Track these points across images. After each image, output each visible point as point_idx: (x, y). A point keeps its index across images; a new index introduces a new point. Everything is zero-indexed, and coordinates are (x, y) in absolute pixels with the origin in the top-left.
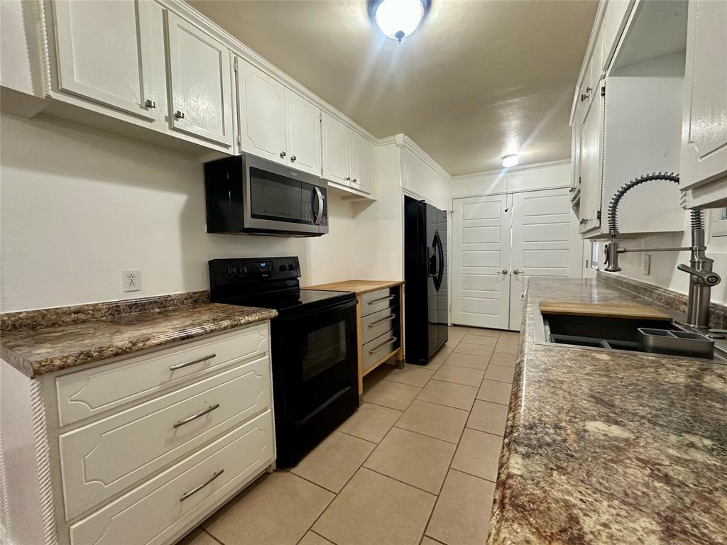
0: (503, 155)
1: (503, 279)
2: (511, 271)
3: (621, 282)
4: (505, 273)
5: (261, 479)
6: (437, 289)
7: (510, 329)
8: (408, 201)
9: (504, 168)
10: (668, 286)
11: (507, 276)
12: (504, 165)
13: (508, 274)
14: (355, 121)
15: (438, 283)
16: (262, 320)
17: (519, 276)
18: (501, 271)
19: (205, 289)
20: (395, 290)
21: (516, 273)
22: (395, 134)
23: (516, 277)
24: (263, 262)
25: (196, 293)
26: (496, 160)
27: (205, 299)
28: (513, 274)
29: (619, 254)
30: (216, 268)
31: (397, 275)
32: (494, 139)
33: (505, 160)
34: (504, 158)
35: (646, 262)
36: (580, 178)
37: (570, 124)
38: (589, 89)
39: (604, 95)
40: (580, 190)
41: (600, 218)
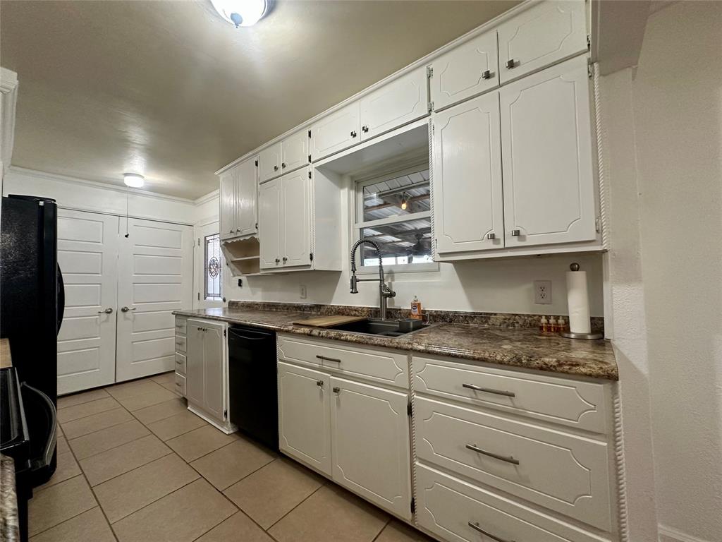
0: (125, 171)
1: (106, 321)
2: (117, 308)
4: (109, 312)
7: (118, 381)
11: (113, 315)
12: (126, 184)
13: (114, 313)
17: (128, 314)
18: (104, 311)
21: (124, 310)
23: (125, 315)
28: (120, 313)
33: (127, 178)
34: (126, 175)
35: (303, 290)
36: (257, 224)
37: (216, 173)
38: (284, 166)
39: (310, 177)
40: (255, 234)
41: (311, 259)
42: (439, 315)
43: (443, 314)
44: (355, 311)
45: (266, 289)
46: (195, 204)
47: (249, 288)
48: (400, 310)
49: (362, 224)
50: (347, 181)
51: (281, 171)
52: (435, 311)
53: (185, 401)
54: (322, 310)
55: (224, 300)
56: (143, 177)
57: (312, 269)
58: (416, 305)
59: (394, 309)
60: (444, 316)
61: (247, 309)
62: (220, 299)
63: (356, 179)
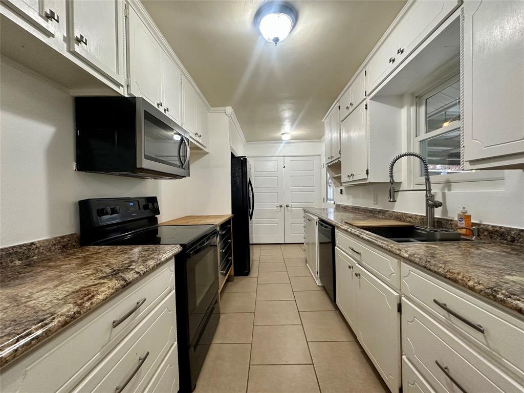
0: (282, 133)
1: (280, 211)
2: (284, 205)
3: (359, 209)
4: (281, 207)
7: (286, 242)
8: (233, 156)
10: (393, 209)
11: (283, 208)
12: (283, 139)
17: (289, 208)
18: (279, 206)
19: (73, 233)
21: (287, 206)
22: (225, 106)
23: (287, 209)
24: (131, 202)
25: (63, 237)
26: (278, 135)
27: (75, 244)
28: (285, 207)
29: (395, 193)
32: (277, 122)
33: (283, 136)
34: (282, 134)
35: (375, 197)
36: (340, 151)
37: (323, 121)
38: (351, 104)
39: (366, 109)
40: (339, 158)
41: (367, 173)
42: (497, 231)
43: (503, 230)
44: (410, 218)
45: (354, 197)
46: (321, 142)
47: (346, 196)
48: (452, 220)
49: (424, 136)
50: (407, 100)
51: (351, 109)
52: (493, 226)
53: (307, 262)
54: (386, 215)
55: (334, 203)
56: (289, 133)
57: (368, 182)
58: (465, 217)
59: (446, 219)
60: (503, 233)
61: (343, 209)
62: (333, 202)
63: (416, 95)
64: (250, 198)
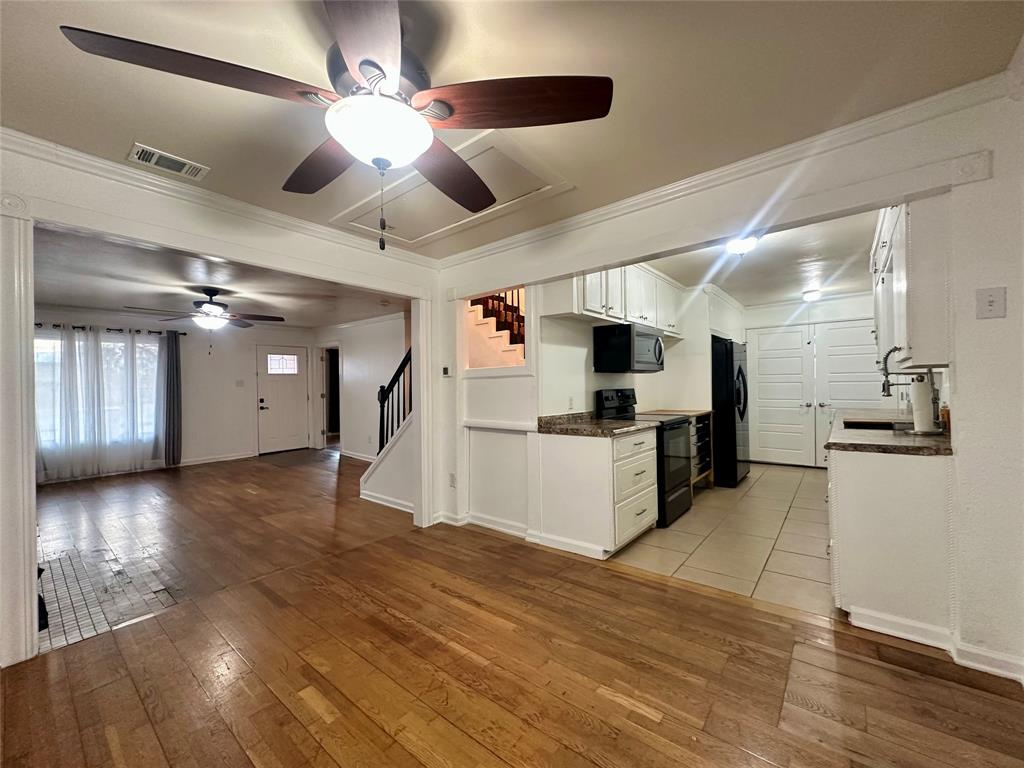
0: (805, 290)
1: (807, 413)
2: (815, 403)
4: (809, 406)
5: (648, 532)
6: (742, 419)
7: (818, 465)
8: (715, 339)
9: (804, 302)
11: (812, 408)
12: (805, 299)
14: (675, 279)
15: (743, 414)
16: (650, 428)
17: (825, 408)
18: (804, 404)
19: (593, 410)
20: (701, 418)
21: (821, 406)
23: (822, 410)
26: (797, 295)
27: (595, 417)
28: (819, 408)
30: (599, 397)
31: (706, 406)
33: (806, 295)
56: (820, 290)
64: (739, 390)
